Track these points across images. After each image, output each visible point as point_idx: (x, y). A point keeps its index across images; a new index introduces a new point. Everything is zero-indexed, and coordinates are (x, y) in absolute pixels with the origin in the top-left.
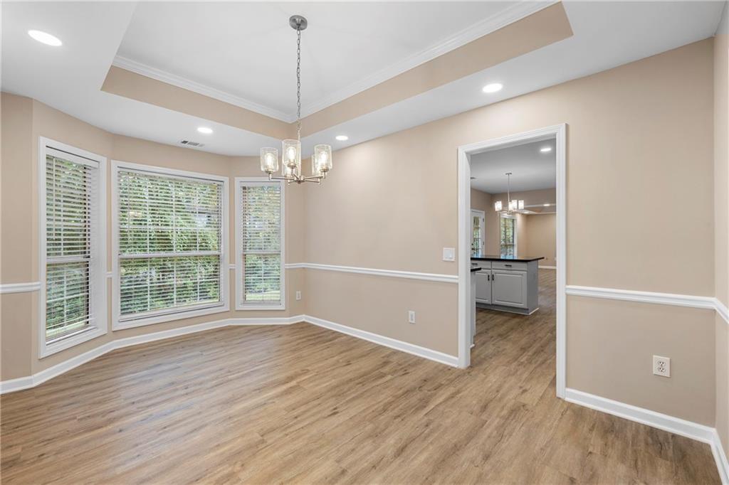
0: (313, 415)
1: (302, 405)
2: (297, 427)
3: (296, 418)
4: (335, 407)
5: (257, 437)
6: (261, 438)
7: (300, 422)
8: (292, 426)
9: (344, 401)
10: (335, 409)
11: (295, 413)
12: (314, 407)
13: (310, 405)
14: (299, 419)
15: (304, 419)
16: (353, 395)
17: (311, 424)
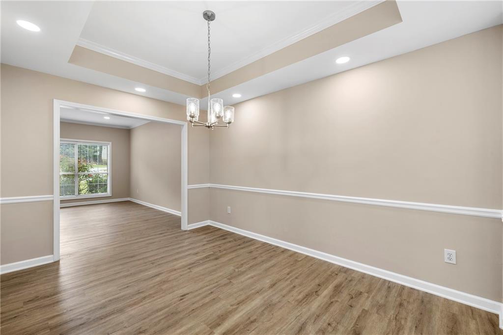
0: (200, 294)
1: (208, 303)
2: (211, 286)
3: (212, 293)
4: (181, 301)
5: (234, 281)
6: (232, 281)
7: (209, 290)
8: (214, 287)
9: (171, 307)
10: (181, 299)
11: (212, 296)
12: (198, 301)
13: (200, 303)
14: (210, 292)
15: (205, 291)
16: (159, 314)
17: (202, 288)
